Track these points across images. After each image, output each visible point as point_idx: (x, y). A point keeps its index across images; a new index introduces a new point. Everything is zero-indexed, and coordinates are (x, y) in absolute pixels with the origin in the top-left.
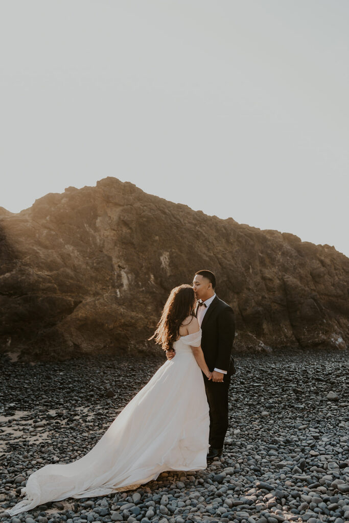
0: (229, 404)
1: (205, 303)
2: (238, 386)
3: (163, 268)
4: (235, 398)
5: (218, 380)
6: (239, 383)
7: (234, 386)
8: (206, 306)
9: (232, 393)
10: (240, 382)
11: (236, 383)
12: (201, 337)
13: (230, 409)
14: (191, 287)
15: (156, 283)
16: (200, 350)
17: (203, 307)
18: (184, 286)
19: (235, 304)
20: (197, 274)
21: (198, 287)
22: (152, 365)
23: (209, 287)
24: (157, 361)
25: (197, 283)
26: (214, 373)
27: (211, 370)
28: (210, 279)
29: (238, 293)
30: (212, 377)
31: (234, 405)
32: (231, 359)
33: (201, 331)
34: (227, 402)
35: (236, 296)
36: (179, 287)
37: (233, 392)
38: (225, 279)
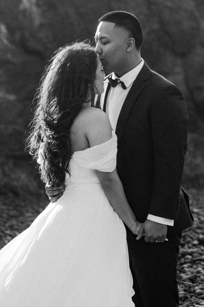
0: (179, 287)
1: (122, 79)
2: (195, 250)
3: (24, 11)
4: (190, 275)
5: (156, 239)
6: (196, 242)
7: (186, 249)
8: (124, 87)
9: (182, 264)
10: (199, 240)
11: (189, 243)
12: (116, 151)
13: (181, 299)
14: (91, 49)
15: (12, 42)
16: (116, 177)
17: (118, 88)
18: (77, 46)
19: (180, 78)
20: (103, 20)
21: (107, 48)
22: (13, 213)
23: (129, 45)
24: (22, 204)
25: (104, 40)
26: (147, 226)
27: (141, 218)
28: (129, 29)
29: (183, 55)
30: (144, 232)
31: (188, 290)
32: (181, 192)
33: (115, 138)
34: (176, 283)
35: (179, 61)
36: (68, 48)
37: (185, 263)
38: (156, 26)
